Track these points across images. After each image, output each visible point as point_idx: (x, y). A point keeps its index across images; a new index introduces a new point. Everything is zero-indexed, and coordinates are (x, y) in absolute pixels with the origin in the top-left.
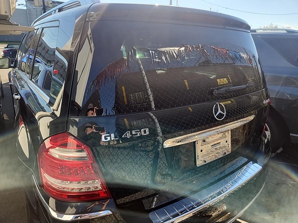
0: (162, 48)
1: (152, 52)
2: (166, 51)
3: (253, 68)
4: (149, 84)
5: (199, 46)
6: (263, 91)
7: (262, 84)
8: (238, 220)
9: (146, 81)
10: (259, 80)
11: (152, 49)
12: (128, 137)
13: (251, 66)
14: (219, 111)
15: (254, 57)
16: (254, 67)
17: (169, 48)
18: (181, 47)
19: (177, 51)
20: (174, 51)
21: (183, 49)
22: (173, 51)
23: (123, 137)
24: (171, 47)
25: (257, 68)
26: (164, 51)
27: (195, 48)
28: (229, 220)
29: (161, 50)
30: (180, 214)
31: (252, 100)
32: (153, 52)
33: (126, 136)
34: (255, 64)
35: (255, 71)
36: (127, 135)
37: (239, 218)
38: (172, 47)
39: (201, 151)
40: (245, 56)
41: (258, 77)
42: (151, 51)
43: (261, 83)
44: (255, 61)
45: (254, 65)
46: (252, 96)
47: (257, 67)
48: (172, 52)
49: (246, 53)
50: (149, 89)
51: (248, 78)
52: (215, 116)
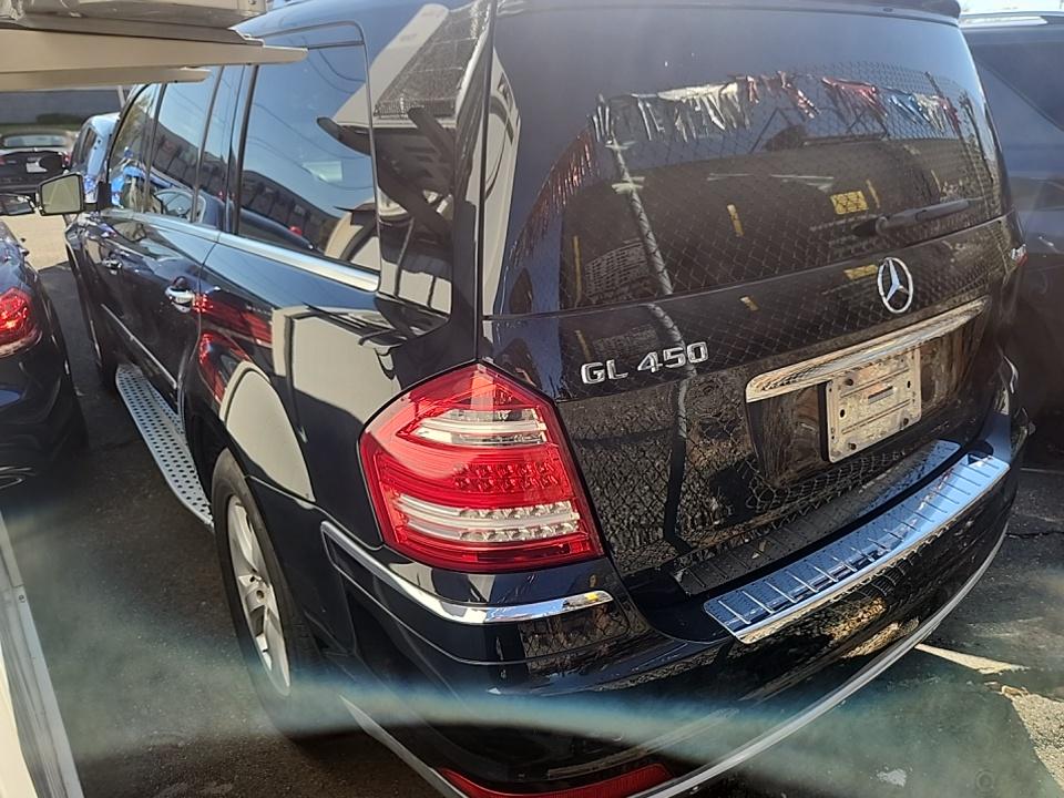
0: (670, 89)
1: (645, 106)
2: (684, 101)
3: (964, 144)
4: (648, 218)
5: (780, 76)
6: (1000, 222)
7: (998, 202)
8: (920, 647)
9: (640, 206)
10: (985, 187)
11: (644, 96)
12: (653, 370)
13: (958, 137)
14: (896, 285)
15: (966, 102)
16: (967, 141)
17: (692, 89)
18: (727, 85)
19: (717, 98)
20: (709, 101)
21: (733, 88)
22: (705, 100)
23: (639, 368)
24: (695, 86)
25: (977, 143)
26: (680, 101)
27: (767, 83)
28: (896, 645)
29: (669, 98)
30: (771, 612)
31: (953, 260)
32: (648, 105)
33: (648, 367)
34: (969, 130)
35: (970, 153)
36: (649, 364)
37: (924, 642)
38: (701, 86)
39: (842, 413)
40: (932, 104)
41: (982, 175)
42: (640, 105)
43: (996, 198)
44: (969, 120)
45: (965, 135)
46: (954, 245)
47: (978, 137)
48: (701, 101)
49: (938, 91)
50: (651, 235)
51: (942, 184)
52: (885, 301)
